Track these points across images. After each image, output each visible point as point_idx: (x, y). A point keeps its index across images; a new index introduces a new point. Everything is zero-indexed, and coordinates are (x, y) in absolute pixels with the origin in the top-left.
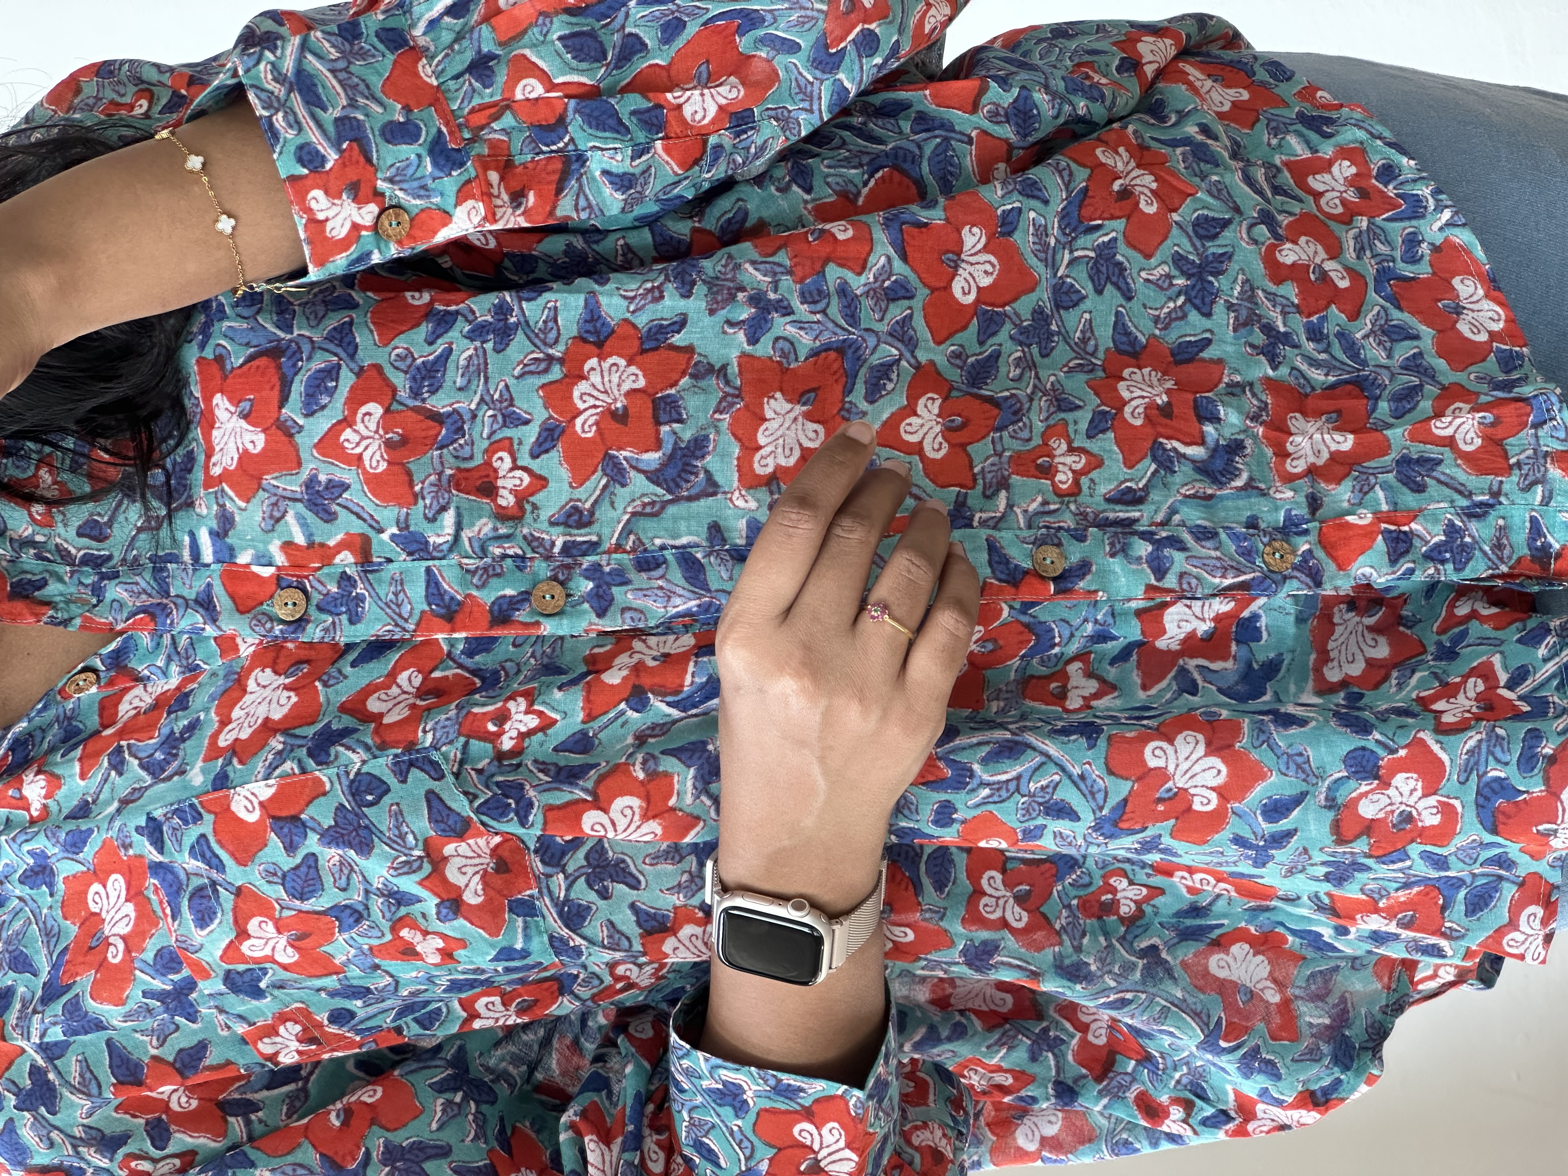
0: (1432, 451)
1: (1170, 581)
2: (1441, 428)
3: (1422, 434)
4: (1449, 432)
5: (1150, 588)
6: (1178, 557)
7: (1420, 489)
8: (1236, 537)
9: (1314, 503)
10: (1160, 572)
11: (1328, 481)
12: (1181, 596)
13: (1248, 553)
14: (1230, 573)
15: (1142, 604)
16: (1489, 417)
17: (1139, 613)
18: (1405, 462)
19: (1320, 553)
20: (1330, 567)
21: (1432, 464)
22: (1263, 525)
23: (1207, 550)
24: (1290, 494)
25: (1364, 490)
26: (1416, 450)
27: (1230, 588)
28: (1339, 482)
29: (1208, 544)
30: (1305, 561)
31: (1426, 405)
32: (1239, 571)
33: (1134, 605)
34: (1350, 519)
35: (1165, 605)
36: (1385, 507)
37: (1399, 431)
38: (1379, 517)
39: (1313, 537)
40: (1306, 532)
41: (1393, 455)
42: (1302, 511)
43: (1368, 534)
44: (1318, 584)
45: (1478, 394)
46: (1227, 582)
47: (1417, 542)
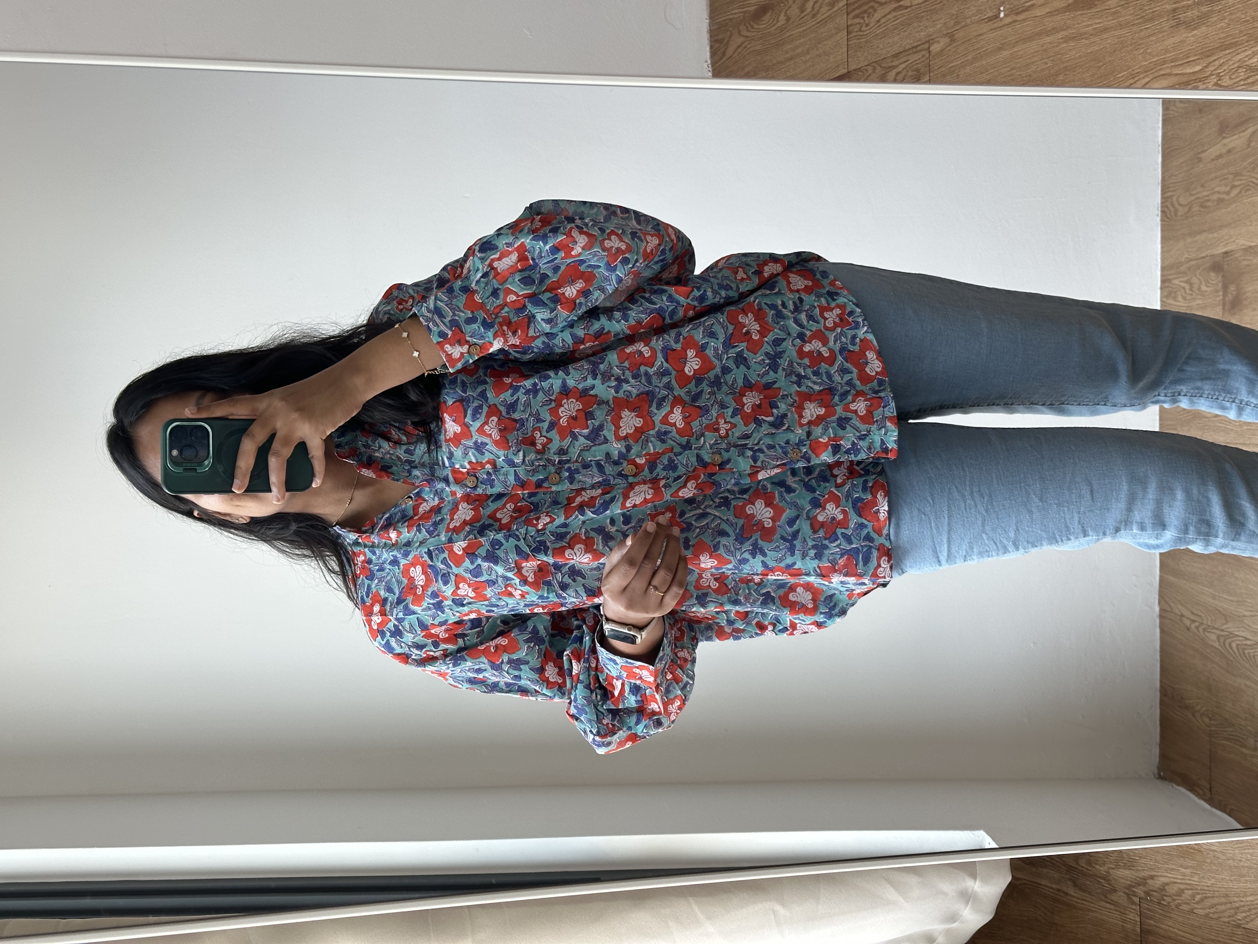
0: (849, 415)
1: (759, 464)
2: (853, 407)
3: (846, 409)
4: (855, 408)
5: (752, 466)
6: (761, 455)
7: (844, 428)
8: (781, 447)
9: (809, 434)
10: (755, 461)
11: (815, 426)
12: (762, 468)
13: (785, 453)
14: (779, 460)
15: (750, 472)
16: (869, 403)
17: (749, 475)
18: (840, 419)
19: (810, 452)
20: (813, 456)
21: (848, 419)
22: (791, 443)
23: (772, 453)
24: (801, 431)
25: (826, 429)
26: (845, 414)
27: (779, 465)
28: (818, 426)
29: (772, 450)
30: (805, 455)
31: (850, 398)
32: (782, 459)
33: (747, 472)
34: (820, 440)
35: (758, 472)
36: (832, 436)
37: (839, 407)
38: (830, 439)
39: (808, 446)
40: (805, 445)
41: (837, 416)
42: (804, 437)
43: (826, 445)
44: (809, 462)
45: (867, 394)
46: (778, 463)
47: (842, 447)
